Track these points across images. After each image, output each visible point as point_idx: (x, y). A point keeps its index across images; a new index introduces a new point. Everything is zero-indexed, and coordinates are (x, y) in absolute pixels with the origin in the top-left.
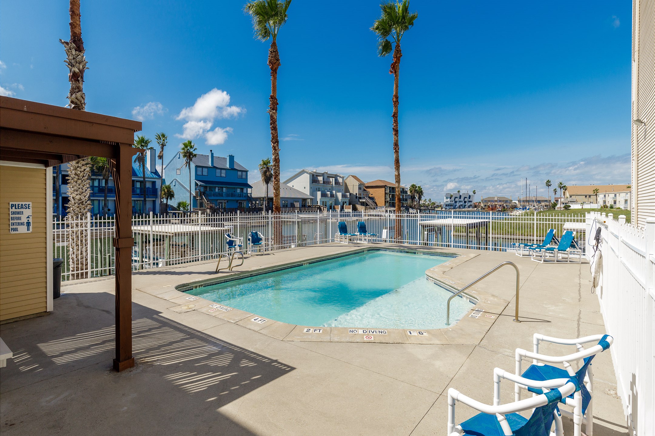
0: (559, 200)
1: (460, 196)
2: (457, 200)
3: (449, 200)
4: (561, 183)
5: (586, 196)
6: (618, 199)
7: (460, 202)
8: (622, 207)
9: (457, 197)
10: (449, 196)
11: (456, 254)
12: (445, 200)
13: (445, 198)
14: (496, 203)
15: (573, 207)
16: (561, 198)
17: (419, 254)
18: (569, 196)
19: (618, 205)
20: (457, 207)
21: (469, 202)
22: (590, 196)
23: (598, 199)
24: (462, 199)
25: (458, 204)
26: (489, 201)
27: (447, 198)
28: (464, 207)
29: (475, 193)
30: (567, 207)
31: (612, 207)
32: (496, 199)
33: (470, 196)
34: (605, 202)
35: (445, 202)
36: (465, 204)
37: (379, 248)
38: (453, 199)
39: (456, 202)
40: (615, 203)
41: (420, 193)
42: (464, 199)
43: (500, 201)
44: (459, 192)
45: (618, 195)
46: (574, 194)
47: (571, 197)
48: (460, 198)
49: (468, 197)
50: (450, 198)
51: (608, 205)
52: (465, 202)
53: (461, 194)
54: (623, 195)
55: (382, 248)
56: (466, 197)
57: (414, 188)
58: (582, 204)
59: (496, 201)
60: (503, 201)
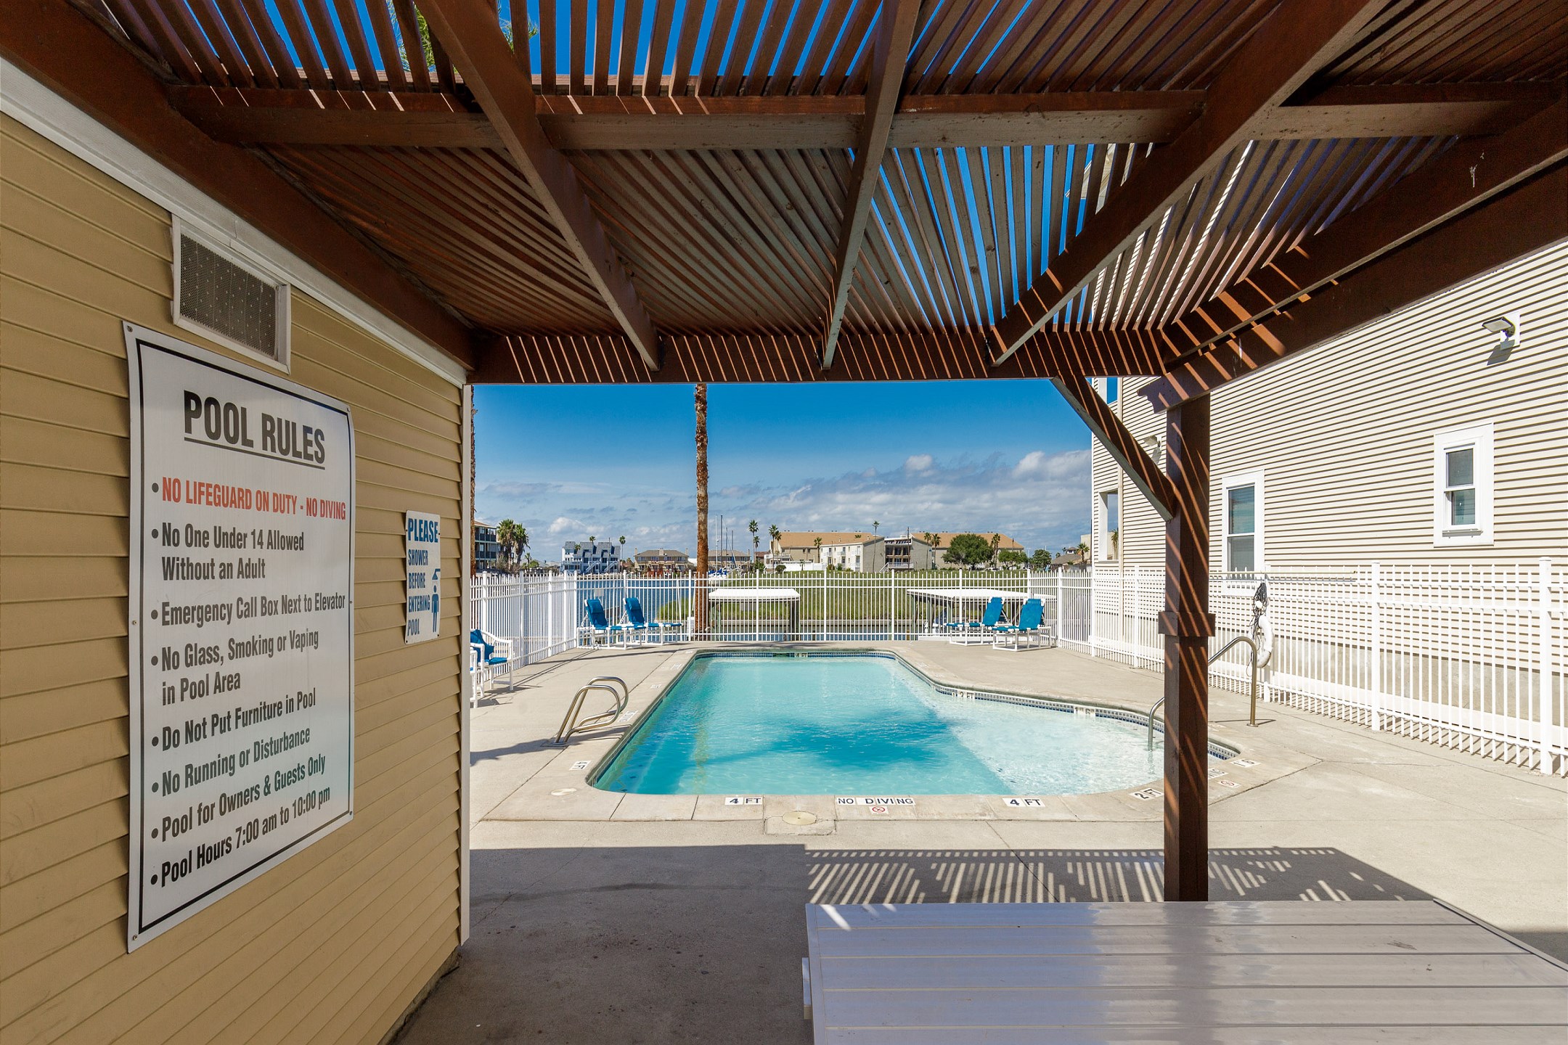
0: (765, 556)
1: (595, 548)
2: (587, 555)
3: (571, 555)
4: (774, 527)
5: (804, 551)
6: (848, 555)
7: (595, 559)
8: (853, 568)
9: (587, 551)
10: (573, 548)
11: (873, 650)
12: (564, 557)
13: (564, 551)
14: (662, 562)
15: (791, 567)
16: (769, 552)
17: (800, 656)
18: (780, 550)
19: (847, 566)
20: (589, 569)
21: (613, 559)
22: (809, 550)
23: (822, 555)
24: (598, 554)
25: (590, 565)
26: (650, 558)
27: (568, 552)
28: (602, 571)
29: (623, 543)
30: (780, 569)
31: (840, 568)
32: (661, 554)
33: (613, 549)
34: (830, 559)
35: (564, 559)
36: (604, 564)
37: (711, 651)
38: (580, 553)
39: (586, 560)
40: (844, 560)
41: (522, 540)
42: (602, 555)
43: (669, 558)
44: (592, 539)
45: (847, 548)
46: (788, 546)
47: (783, 551)
48: (594, 552)
49: (609, 549)
50: (575, 552)
51: (835, 565)
52: (604, 560)
53: (596, 543)
54: (854, 548)
55: (718, 651)
56: (606, 551)
57: (509, 528)
58: (802, 562)
59: (661, 558)
60: (674, 558)
